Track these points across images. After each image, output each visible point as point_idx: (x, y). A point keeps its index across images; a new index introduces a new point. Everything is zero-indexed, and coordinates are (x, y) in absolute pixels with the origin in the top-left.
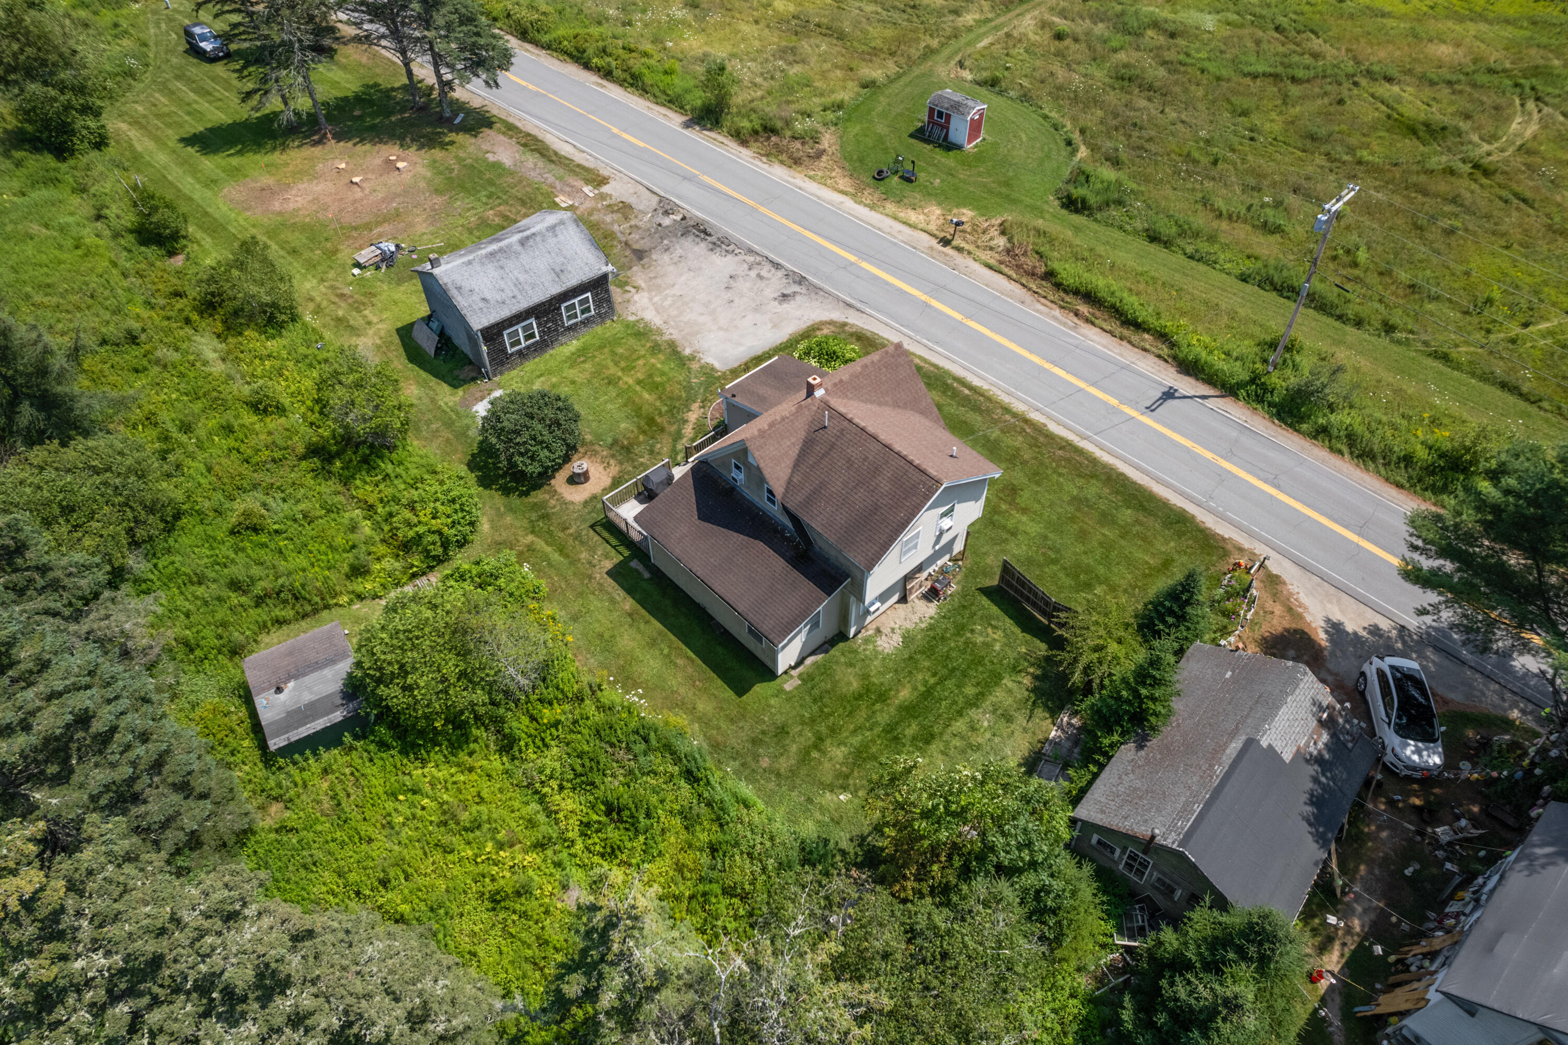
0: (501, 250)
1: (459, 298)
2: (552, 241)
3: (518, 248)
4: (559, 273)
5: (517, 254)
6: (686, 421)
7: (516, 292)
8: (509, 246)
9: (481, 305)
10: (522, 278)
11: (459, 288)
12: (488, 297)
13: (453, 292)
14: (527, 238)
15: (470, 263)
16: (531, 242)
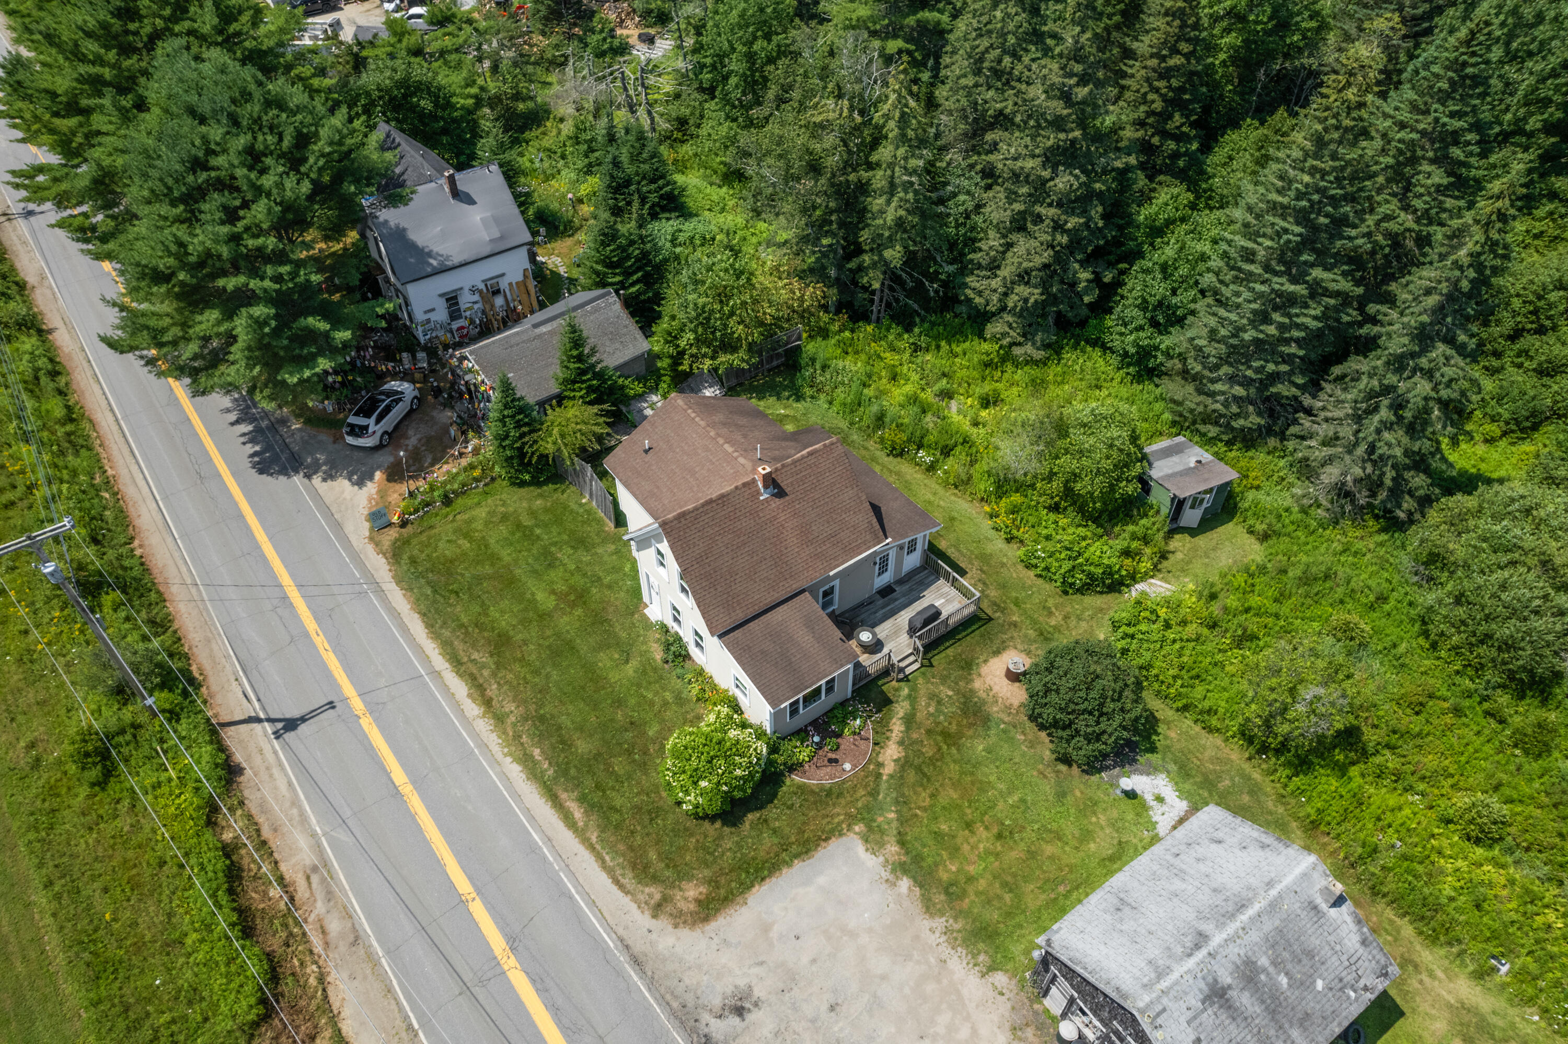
0: (1232, 916)
1: (1255, 834)
2: (1154, 952)
3: (1207, 927)
4: (1122, 905)
5: (1201, 916)
6: (901, 743)
7: (1177, 862)
8: (1220, 926)
9: (1220, 835)
10: (1178, 885)
11: (1264, 846)
12: (1214, 846)
13: (1268, 840)
14: (1197, 947)
15: (1270, 884)
16: (1189, 942)
